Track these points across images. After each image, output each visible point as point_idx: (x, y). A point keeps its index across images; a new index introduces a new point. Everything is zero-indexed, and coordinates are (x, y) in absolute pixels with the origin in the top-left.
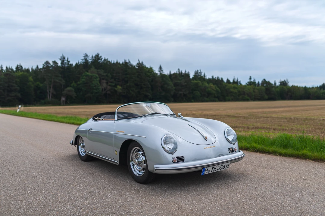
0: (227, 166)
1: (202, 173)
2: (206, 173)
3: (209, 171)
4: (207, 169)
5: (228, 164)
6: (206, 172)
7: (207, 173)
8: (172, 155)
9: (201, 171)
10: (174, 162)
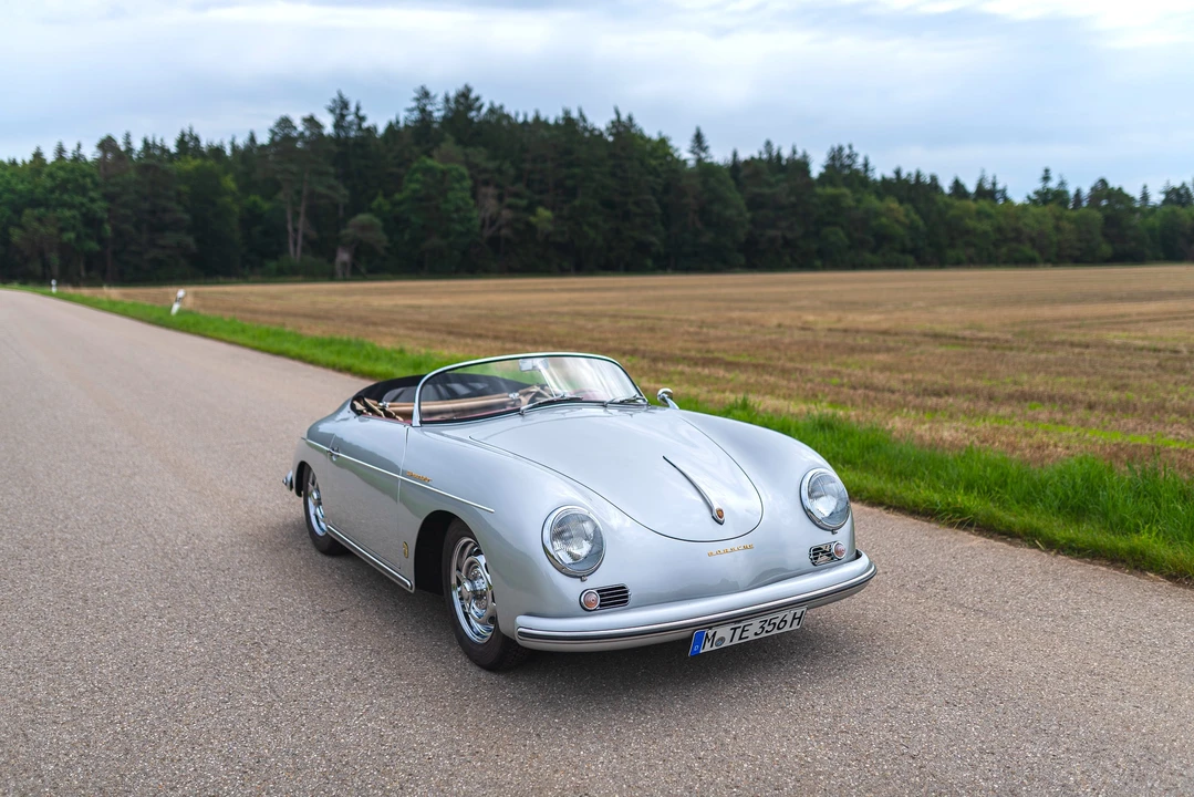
0: (794, 618)
1: (693, 648)
2: (708, 648)
3: (722, 639)
4: (711, 633)
5: (799, 612)
6: (708, 645)
7: (714, 648)
8: (582, 581)
9: (686, 642)
10: (586, 609)
